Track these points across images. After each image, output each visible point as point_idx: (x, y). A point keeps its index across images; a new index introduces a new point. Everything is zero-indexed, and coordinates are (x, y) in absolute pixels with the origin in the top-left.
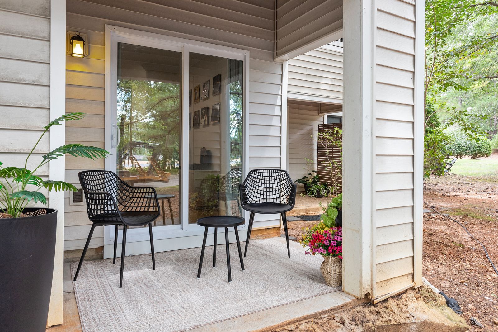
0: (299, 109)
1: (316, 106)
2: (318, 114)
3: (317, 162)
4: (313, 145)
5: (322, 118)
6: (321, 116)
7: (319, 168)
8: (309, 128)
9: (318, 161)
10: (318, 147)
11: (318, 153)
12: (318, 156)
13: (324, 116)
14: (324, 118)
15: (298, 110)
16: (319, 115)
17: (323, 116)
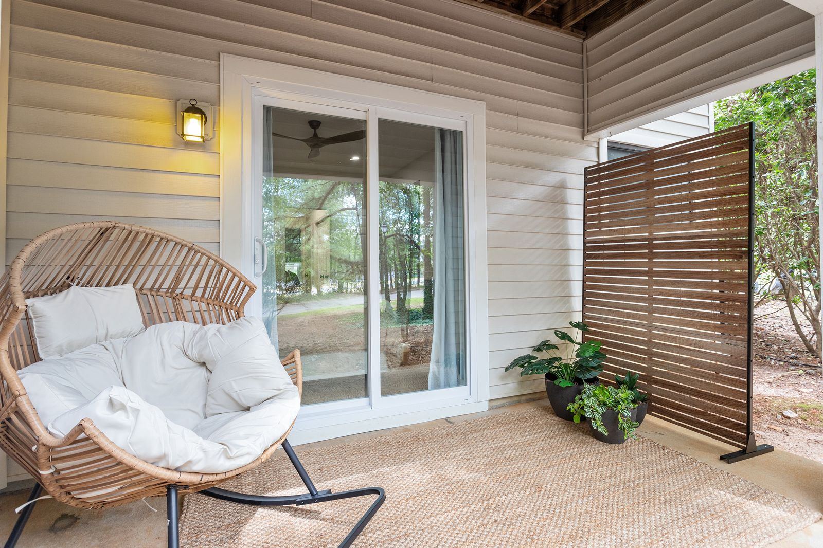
0: (518, 115)
1: (574, 112)
2: (579, 137)
3: (584, 291)
4: (565, 234)
5: (594, 151)
6: (589, 144)
7: (591, 310)
8: (553, 178)
9: (585, 287)
10: (585, 243)
11: (584, 260)
12: (585, 272)
13: (599, 143)
14: (598, 148)
15: (516, 117)
16: (583, 138)
17: (596, 145)
